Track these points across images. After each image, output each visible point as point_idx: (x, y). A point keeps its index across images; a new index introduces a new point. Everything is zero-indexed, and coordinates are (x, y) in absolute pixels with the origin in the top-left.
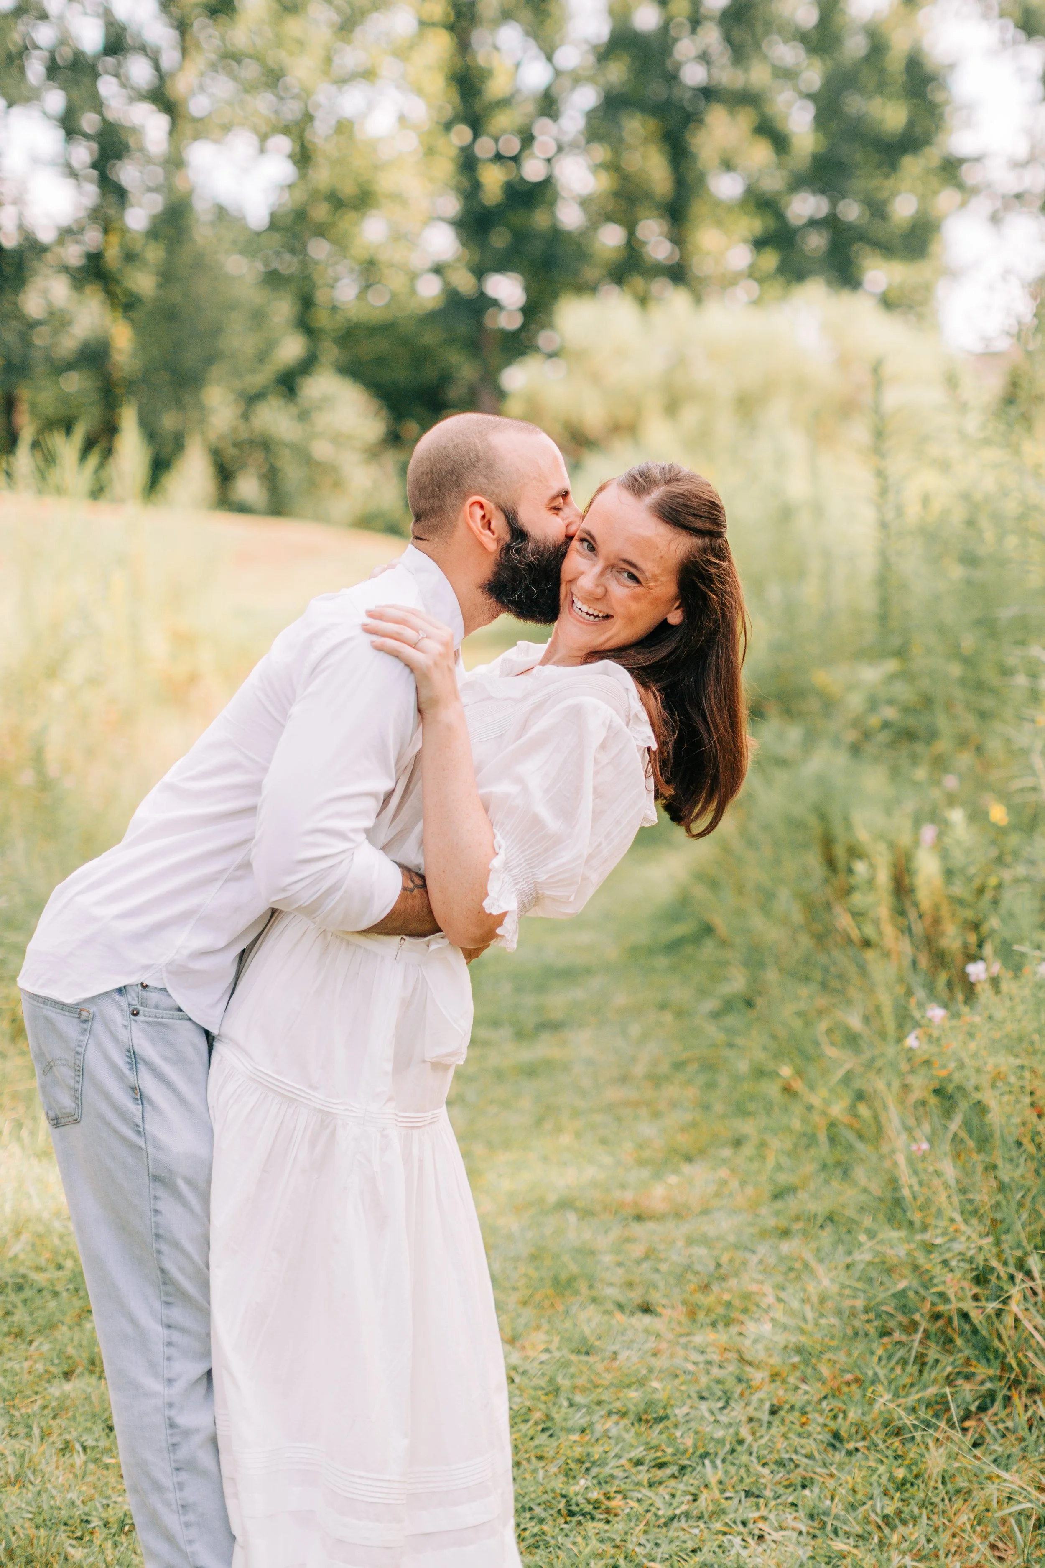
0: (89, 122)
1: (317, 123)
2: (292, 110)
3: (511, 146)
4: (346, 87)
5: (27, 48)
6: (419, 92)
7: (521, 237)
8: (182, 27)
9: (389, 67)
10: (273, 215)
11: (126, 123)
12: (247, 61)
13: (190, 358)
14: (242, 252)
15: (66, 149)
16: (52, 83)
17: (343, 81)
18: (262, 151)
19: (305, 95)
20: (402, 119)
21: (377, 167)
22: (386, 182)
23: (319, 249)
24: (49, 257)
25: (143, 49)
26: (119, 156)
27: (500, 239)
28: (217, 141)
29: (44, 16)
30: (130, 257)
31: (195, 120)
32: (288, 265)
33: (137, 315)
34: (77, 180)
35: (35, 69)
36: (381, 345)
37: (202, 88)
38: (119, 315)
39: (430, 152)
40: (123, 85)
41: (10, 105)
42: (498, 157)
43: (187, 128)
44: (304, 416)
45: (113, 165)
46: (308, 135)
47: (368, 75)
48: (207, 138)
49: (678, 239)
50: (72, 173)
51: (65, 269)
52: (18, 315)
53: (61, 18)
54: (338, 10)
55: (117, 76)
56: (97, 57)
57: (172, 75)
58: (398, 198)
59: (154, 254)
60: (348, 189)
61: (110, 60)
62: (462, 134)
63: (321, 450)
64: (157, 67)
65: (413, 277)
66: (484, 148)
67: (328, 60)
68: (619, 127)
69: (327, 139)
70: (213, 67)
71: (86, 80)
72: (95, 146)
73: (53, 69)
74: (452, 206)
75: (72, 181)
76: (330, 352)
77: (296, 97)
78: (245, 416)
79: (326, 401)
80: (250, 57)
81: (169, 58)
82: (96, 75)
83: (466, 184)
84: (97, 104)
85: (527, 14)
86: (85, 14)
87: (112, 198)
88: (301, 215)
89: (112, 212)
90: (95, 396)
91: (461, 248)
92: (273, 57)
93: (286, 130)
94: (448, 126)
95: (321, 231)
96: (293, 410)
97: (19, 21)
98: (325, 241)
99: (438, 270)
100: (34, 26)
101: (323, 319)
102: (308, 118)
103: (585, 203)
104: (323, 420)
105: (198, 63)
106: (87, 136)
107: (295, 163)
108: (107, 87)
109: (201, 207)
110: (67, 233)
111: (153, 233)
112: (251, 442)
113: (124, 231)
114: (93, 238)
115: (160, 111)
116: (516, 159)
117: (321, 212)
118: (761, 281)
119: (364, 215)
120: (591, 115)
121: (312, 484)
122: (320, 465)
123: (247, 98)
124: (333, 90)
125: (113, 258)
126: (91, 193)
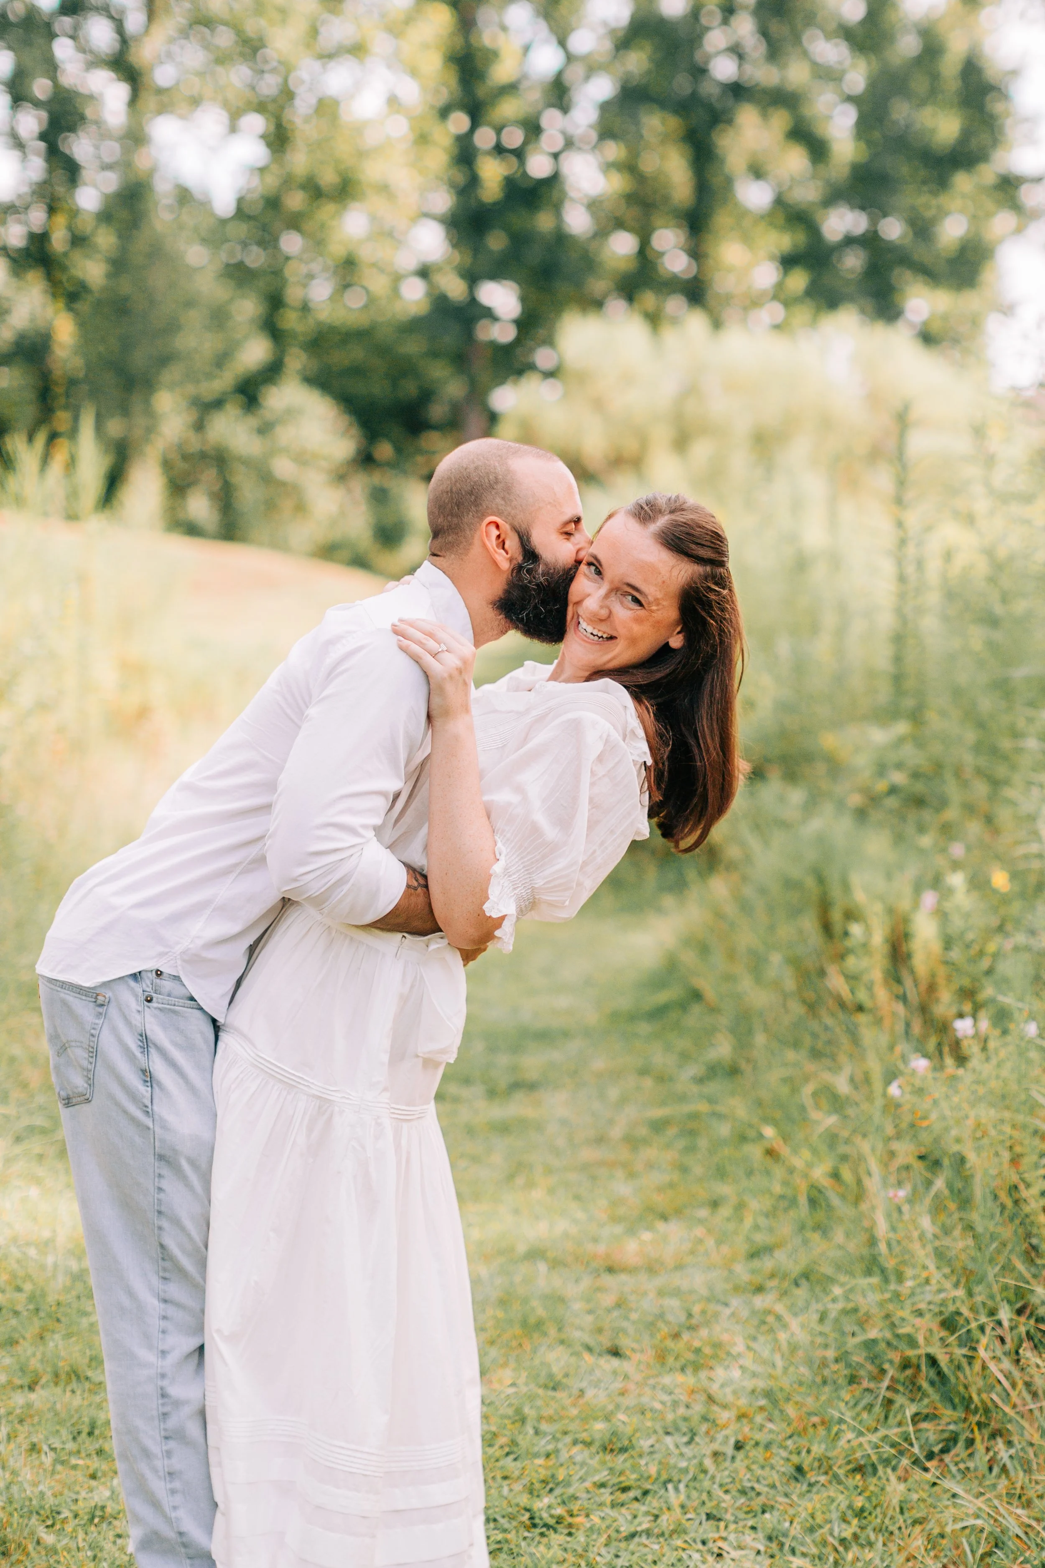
0: (41, 87)
1: (297, 102)
2: (269, 85)
3: (514, 138)
4: (332, 64)
6: (414, 72)
7: (520, 240)
9: (381, 43)
10: (240, 201)
11: (82, 90)
12: (222, 28)
13: (139, 358)
14: (204, 241)
15: (13, 117)
16: (1, 43)
17: (328, 56)
18: (233, 129)
19: (286, 69)
20: (393, 101)
21: (362, 154)
22: (372, 171)
23: (291, 243)
25: (105, 10)
26: (72, 129)
27: (496, 241)
28: (182, 117)
30: (78, 240)
31: (160, 91)
32: (256, 258)
33: (84, 306)
34: (24, 153)
36: (357, 354)
37: (169, 55)
38: (61, 305)
39: (422, 139)
40: (82, 49)
42: (499, 150)
43: (149, 101)
44: (265, 430)
45: (66, 138)
46: (287, 115)
47: (357, 50)
48: (172, 112)
49: (696, 253)
50: (18, 144)
51: (4, 250)
55: (73, 37)
56: (53, 15)
57: (137, 39)
58: (384, 189)
59: (105, 239)
60: (328, 178)
61: (67, 21)
62: (460, 122)
63: (283, 468)
64: (121, 33)
65: (397, 279)
66: (484, 138)
67: (314, 32)
68: (637, 123)
69: (307, 120)
70: (185, 33)
71: (41, 41)
72: (44, 115)
73: (4, 27)
74: (443, 201)
75: (16, 154)
76: (297, 358)
77: (273, 71)
78: (199, 426)
79: (291, 414)
80: (226, 24)
81: (134, 21)
82: (52, 36)
83: (460, 178)
84: (52, 67)
87: (60, 174)
88: (273, 203)
89: (60, 190)
90: (30, 395)
91: (450, 249)
92: (251, 27)
93: (261, 107)
94: (444, 113)
95: (295, 222)
96: (252, 422)
98: (298, 234)
99: (424, 272)
101: (290, 320)
102: (287, 94)
103: (593, 205)
104: (285, 435)
105: (165, 27)
106: (37, 104)
107: (269, 145)
108: (63, 49)
109: (162, 188)
111: (105, 216)
112: (203, 456)
113: (74, 213)
114: (37, 217)
115: (119, 80)
116: (519, 154)
117: (295, 201)
118: (788, 303)
119: (345, 208)
120: (605, 107)
121: (270, 506)
122: (282, 484)
123: (220, 69)
124: (317, 65)
125: (59, 240)
126: (37, 167)
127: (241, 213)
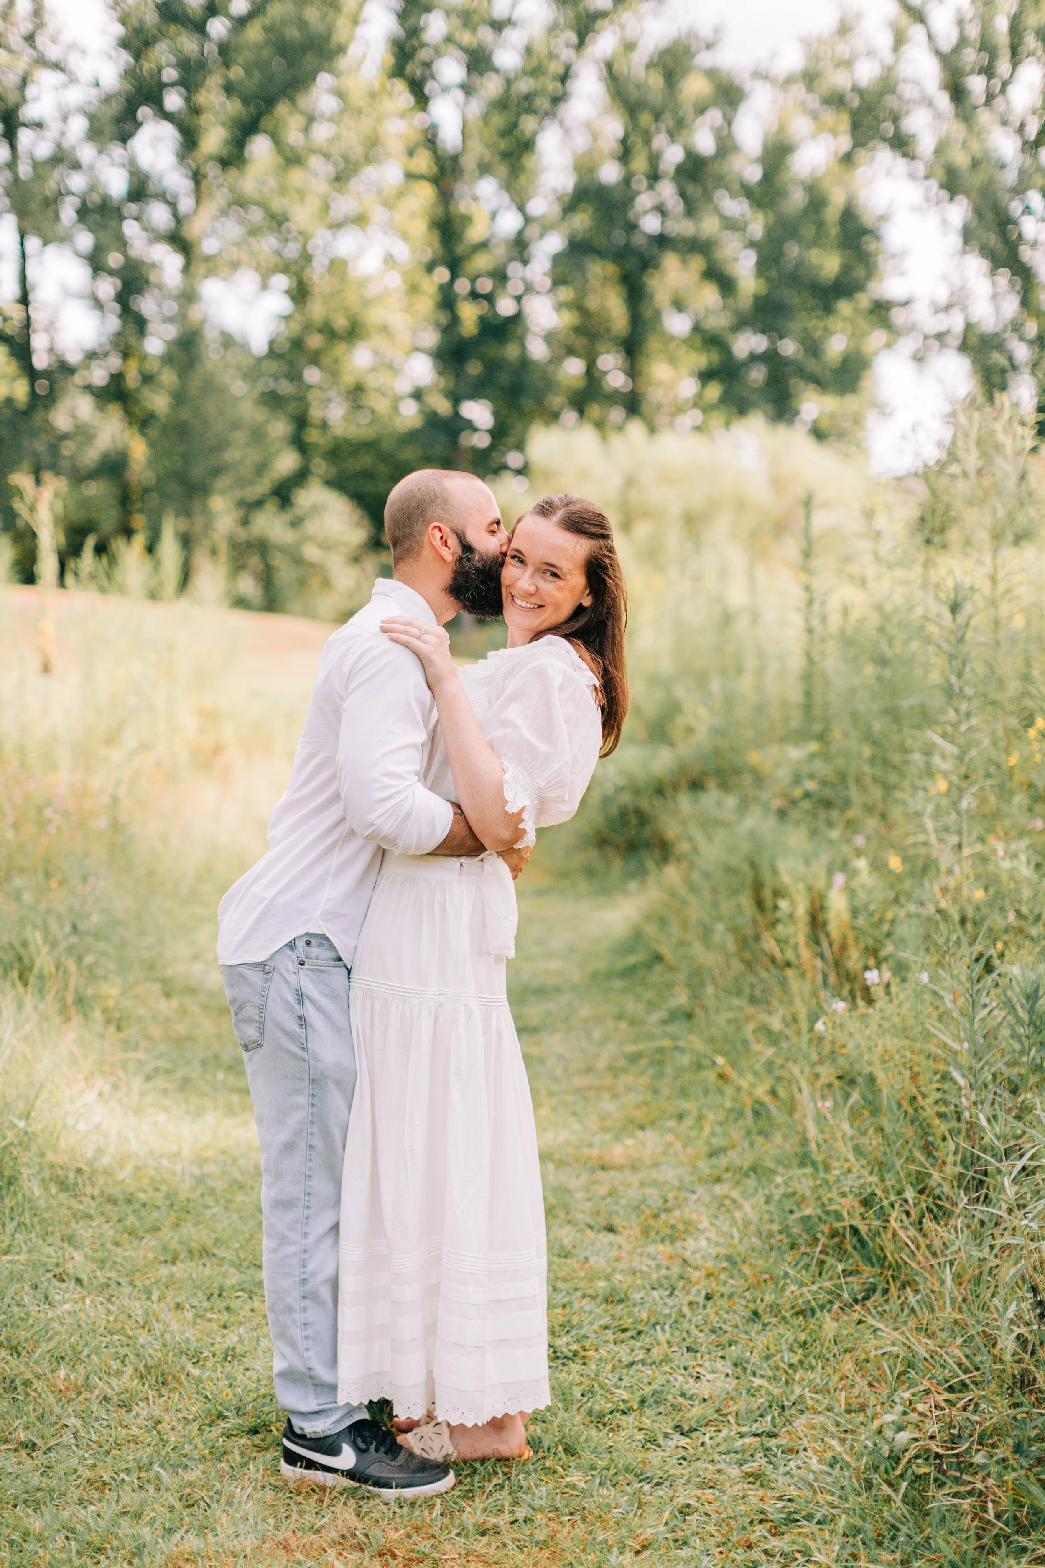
0: (114, 259)
1: (315, 263)
2: (292, 250)
3: (486, 285)
4: (341, 232)
5: (61, 194)
6: (405, 237)
7: (492, 367)
8: (197, 177)
9: (379, 214)
10: (271, 342)
11: (145, 260)
12: (253, 207)
13: (197, 472)
14: (245, 376)
15: (93, 283)
16: (81, 226)
17: (337, 226)
18: (264, 286)
19: (305, 236)
20: (389, 260)
21: (367, 303)
22: (375, 316)
23: (312, 375)
24: (77, 379)
25: (163, 197)
26: (140, 291)
27: (474, 368)
28: (225, 279)
29: (76, 166)
30: (147, 379)
31: (207, 259)
32: (285, 388)
33: (153, 432)
34: (103, 312)
35: (68, 212)
36: (366, 461)
37: (214, 231)
38: (135, 430)
39: (413, 289)
40: (145, 229)
41: (45, 244)
42: (474, 295)
43: (200, 268)
44: (296, 523)
45: (135, 299)
46: (307, 274)
47: (360, 220)
48: (216, 275)
49: (633, 372)
50: (98, 304)
51: (89, 388)
52: (48, 428)
53: (91, 168)
54: (335, 164)
55: (138, 219)
56: (122, 201)
57: (187, 217)
58: (385, 329)
59: (168, 377)
60: (340, 323)
61: (133, 207)
62: (442, 274)
63: (311, 552)
64: (175, 215)
65: (396, 400)
66: (462, 286)
67: (326, 207)
68: (582, 270)
69: (322, 277)
70: (224, 213)
71: (113, 223)
72: (119, 283)
73: (83, 212)
74: (431, 338)
75: (97, 313)
76: (320, 466)
77: (295, 239)
78: (245, 522)
79: (316, 510)
80: (258, 204)
81: (186, 204)
82: (122, 218)
83: (444, 319)
84: (122, 243)
85: (503, 170)
86: (113, 165)
87: (132, 328)
88: (297, 344)
89: (132, 340)
90: (113, 501)
91: (437, 376)
92: (277, 205)
93: (285, 269)
94: (430, 268)
95: (315, 359)
96: (286, 517)
97: (55, 171)
98: (318, 368)
99: (418, 395)
100: (68, 175)
101: (313, 436)
102: (307, 258)
103: (549, 338)
104: (312, 527)
105: (210, 208)
106: (111, 273)
107: (293, 298)
108: (130, 228)
109: (211, 335)
110: (91, 356)
111: (168, 359)
112: (249, 545)
113: (144, 357)
114: (115, 362)
115: (175, 251)
116: (490, 298)
117: (315, 341)
118: (706, 409)
119: (354, 346)
120: (557, 259)
121: (302, 583)
122: (311, 565)
123: (252, 240)
124: (328, 234)
125: (132, 380)
126: (114, 323)
127: (273, 353)
